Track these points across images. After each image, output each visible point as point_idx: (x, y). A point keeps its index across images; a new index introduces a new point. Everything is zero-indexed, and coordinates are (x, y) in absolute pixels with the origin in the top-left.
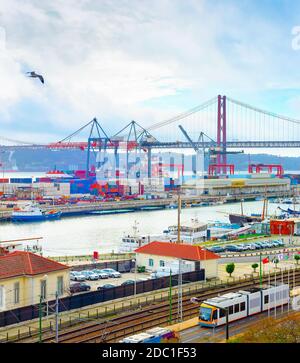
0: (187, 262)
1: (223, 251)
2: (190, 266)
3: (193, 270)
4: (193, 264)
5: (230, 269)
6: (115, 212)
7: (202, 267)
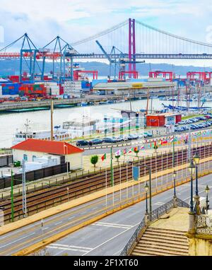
0: (53, 157)
1: (100, 142)
2: (55, 160)
3: (59, 163)
4: (58, 158)
5: (94, 161)
6: (33, 109)
7: (66, 161)
